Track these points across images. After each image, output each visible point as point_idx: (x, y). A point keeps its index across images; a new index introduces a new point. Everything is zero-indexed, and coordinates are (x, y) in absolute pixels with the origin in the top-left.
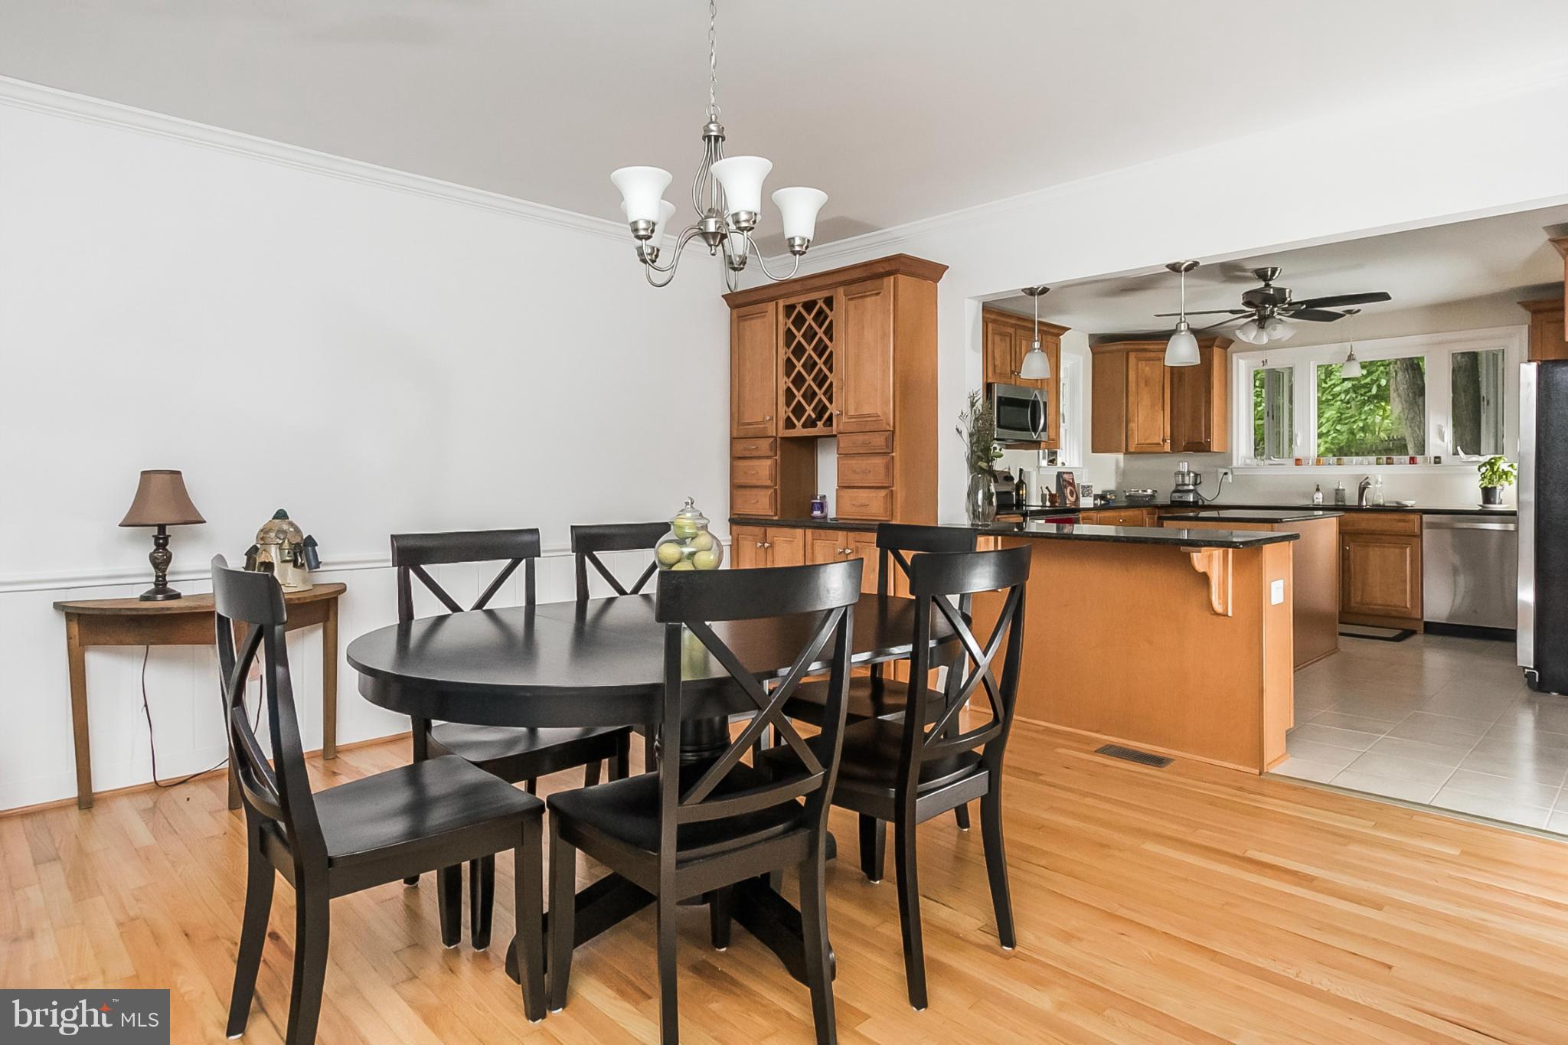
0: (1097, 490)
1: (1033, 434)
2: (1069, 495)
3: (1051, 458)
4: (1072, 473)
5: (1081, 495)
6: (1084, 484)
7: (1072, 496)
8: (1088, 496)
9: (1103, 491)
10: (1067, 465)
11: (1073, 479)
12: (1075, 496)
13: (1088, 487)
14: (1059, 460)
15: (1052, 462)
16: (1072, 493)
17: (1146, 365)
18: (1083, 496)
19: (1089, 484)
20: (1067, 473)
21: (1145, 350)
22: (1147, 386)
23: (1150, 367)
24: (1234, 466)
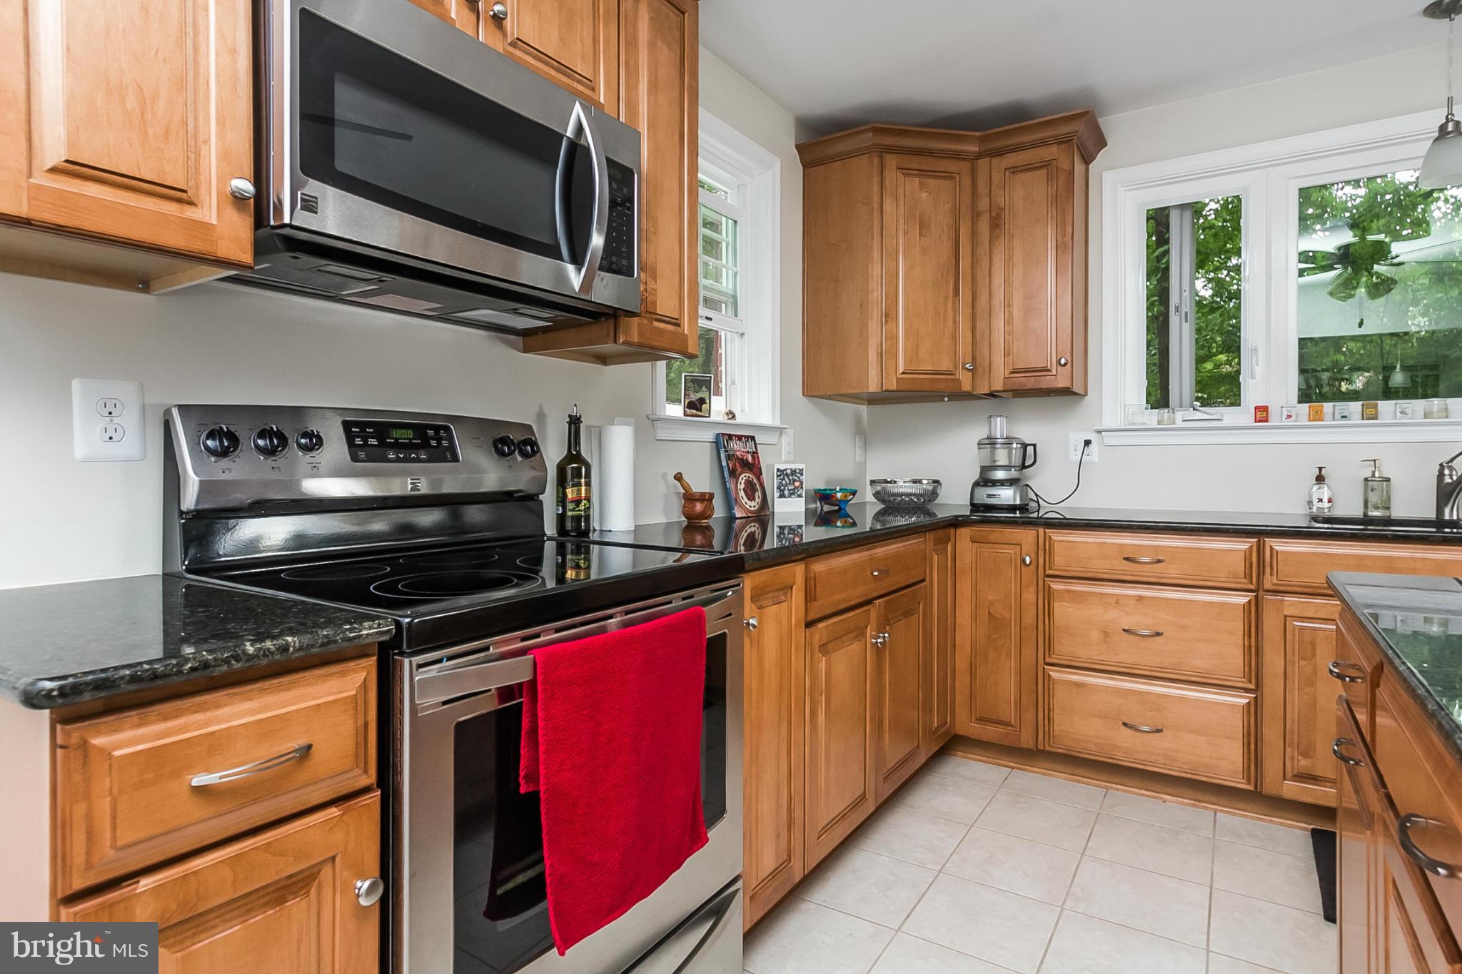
0: (813, 481)
1: (571, 268)
2: (742, 494)
3: (694, 397)
4: (753, 438)
5: (777, 494)
6: (782, 467)
7: (751, 498)
8: (792, 493)
9: (828, 482)
10: (739, 420)
11: (755, 454)
12: (758, 494)
13: (794, 472)
14: (718, 406)
15: (696, 406)
16: (750, 490)
17: (922, 186)
18: (782, 496)
19: (794, 466)
20: (740, 438)
21: (931, 153)
22: (922, 236)
23: (930, 193)
24: (1105, 425)
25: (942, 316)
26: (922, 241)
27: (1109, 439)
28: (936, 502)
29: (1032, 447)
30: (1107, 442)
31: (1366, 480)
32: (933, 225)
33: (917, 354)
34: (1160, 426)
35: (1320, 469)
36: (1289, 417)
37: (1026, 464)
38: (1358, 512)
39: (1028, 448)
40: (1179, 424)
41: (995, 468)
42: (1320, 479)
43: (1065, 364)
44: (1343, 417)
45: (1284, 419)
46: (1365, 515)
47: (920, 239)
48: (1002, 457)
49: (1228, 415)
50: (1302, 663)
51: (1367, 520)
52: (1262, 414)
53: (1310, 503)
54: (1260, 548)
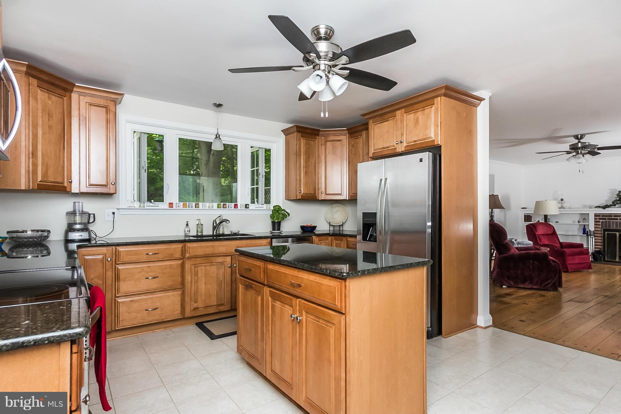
17: (49, 98)
21: (53, 84)
22: (49, 120)
23: (53, 102)
24: (120, 207)
25: (58, 157)
26: (49, 123)
27: (122, 212)
28: (48, 240)
29: (93, 215)
30: (121, 213)
31: (197, 225)
32: (54, 115)
33: (47, 174)
34: (140, 208)
35: (187, 222)
36: (179, 206)
37: (90, 222)
38: (195, 234)
39: (91, 215)
40: (146, 207)
41: (76, 224)
42: (187, 225)
43: (114, 184)
44: (192, 207)
45: (177, 207)
46: (197, 235)
47: (48, 122)
48: (78, 219)
49: (160, 205)
50: (195, 277)
51: (197, 236)
52: (171, 205)
53: (185, 232)
54: (185, 246)
